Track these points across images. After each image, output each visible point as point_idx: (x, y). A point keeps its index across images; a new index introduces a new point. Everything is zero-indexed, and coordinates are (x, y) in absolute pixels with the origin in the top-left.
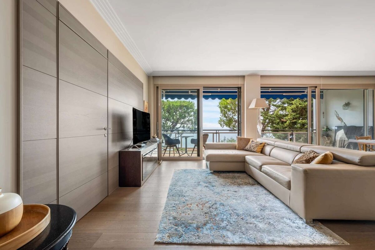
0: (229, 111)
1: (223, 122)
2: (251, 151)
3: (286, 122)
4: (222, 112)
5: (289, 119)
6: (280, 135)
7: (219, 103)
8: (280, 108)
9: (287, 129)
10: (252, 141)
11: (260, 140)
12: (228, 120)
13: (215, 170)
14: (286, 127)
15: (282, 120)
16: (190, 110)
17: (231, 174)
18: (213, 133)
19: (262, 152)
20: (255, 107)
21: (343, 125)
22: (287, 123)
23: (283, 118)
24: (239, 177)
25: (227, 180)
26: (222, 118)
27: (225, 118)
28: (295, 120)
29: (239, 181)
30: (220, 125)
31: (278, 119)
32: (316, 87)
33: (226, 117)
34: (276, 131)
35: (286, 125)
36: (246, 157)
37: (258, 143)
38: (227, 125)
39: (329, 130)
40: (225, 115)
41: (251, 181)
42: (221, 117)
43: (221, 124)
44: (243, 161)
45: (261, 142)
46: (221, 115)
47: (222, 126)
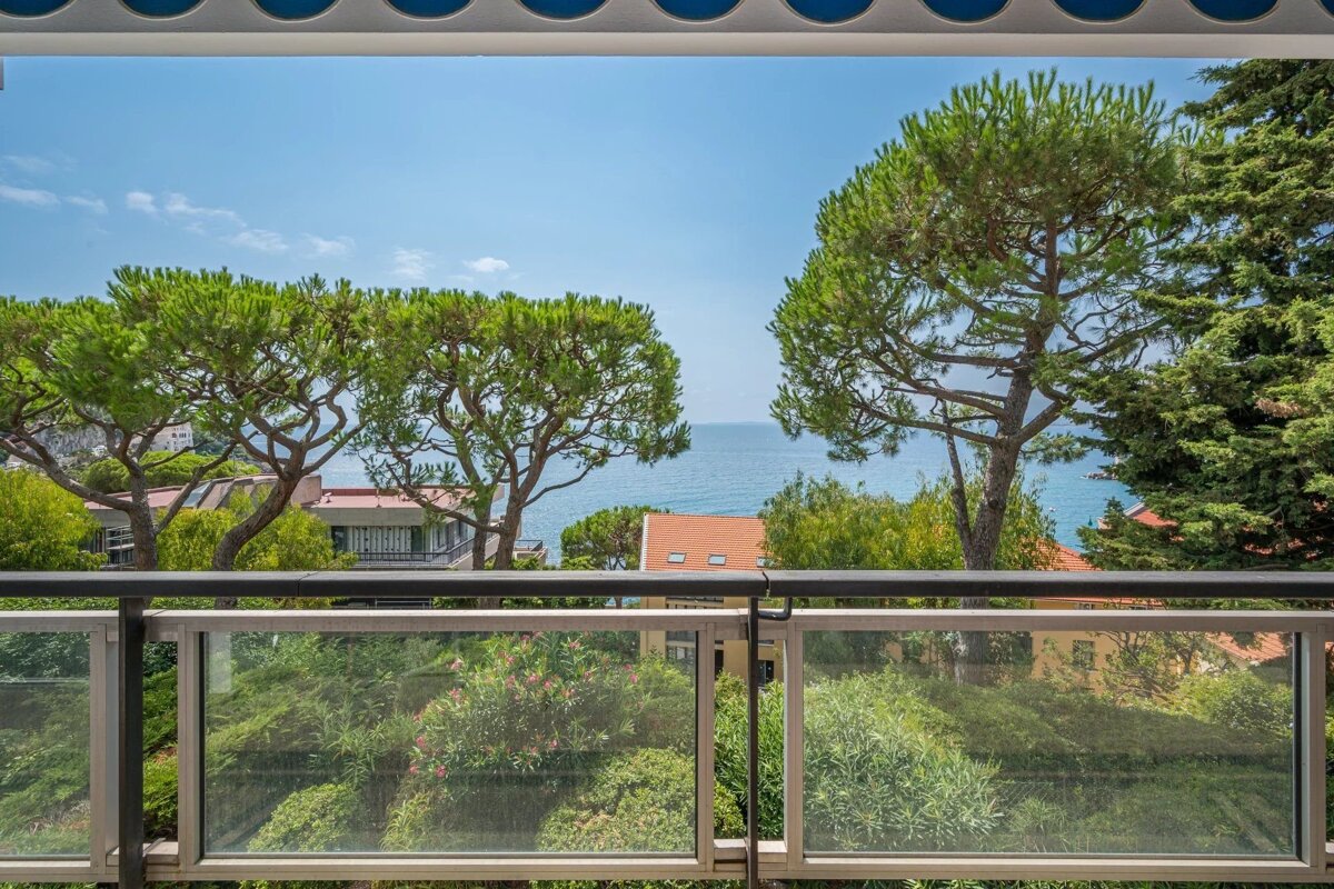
1: (793, 412)
4: (790, 358)
7: (778, 314)
12: (821, 397)
26: (790, 389)
27: (805, 392)
30: (778, 424)
33: (815, 385)
38: (815, 426)
40: (808, 374)
42: (783, 382)
43: (783, 420)
46: (785, 375)
47: (794, 432)
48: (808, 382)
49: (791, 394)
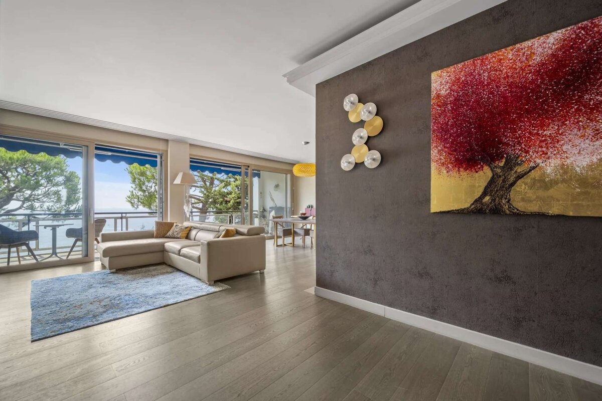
0: (149, 181)
1: (136, 200)
2: (173, 238)
3: (229, 202)
4: (134, 181)
5: (233, 198)
6: (223, 218)
8: (223, 183)
9: (230, 210)
10: (176, 225)
11: (186, 224)
12: (146, 195)
13: (119, 268)
14: (230, 208)
15: (226, 199)
16: (52, 173)
17: (144, 269)
18: (116, 219)
19: (187, 237)
20: (181, 182)
21: (274, 206)
22: (231, 203)
23: (227, 197)
24: (154, 270)
25: (137, 275)
26: (134, 191)
27: (140, 193)
28: (239, 200)
29: (153, 273)
30: (129, 204)
31: (221, 198)
32: (249, 166)
33: (144, 191)
34: (219, 213)
35: (229, 205)
36: (166, 244)
37: (183, 228)
38: (144, 205)
39: (265, 211)
40: (141, 187)
41: (170, 269)
42: (132, 189)
43: (131, 203)
44: (162, 250)
45: (186, 226)
46: (132, 187)
47: (136, 207)
48: (141, 189)
49: (134, 193)
